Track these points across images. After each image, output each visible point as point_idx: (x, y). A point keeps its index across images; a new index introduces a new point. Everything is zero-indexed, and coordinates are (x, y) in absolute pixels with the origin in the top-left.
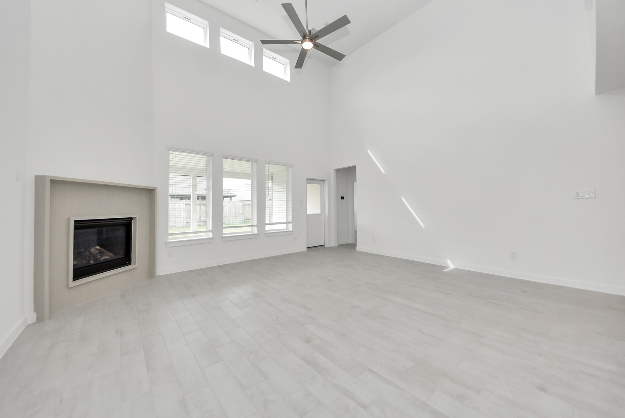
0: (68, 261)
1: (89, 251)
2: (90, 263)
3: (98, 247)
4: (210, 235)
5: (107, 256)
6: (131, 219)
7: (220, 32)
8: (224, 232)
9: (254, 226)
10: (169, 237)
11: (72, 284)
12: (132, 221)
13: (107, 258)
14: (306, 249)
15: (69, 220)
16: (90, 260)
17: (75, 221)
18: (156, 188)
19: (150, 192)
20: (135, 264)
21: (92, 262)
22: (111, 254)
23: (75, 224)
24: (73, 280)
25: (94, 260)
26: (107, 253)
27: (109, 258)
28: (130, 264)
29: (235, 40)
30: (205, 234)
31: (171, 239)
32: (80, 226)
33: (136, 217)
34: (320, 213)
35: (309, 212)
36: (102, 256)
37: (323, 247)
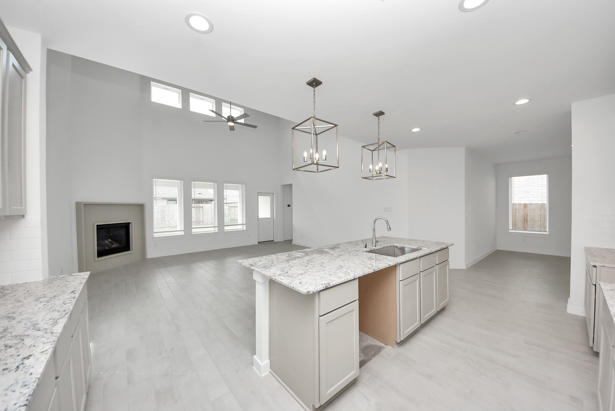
0: (94, 247)
1: (104, 242)
2: (106, 249)
3: (110, 240)
4: (183, 233)
5: (115, 245)
6: (129, 223)
7: (189, 94)
8: (193, 231)
9: (216, 227)
10: (155, 234)
11: (97, 259)
12: (130, 224)
13: (115, 247)
14: (257, 243)
15: (94, 225)
16: (106, 247)
17: (97, 225)
18: (144, 204)
19: (141, 207)
20: (132, 250)
21: (107, 248)
22: (118, 244)
23: (97, 227)
24: (98, 257)
25: (108, 247)
26: (115, 243)
27: (116, 246)
28: (129, 250)
29: (201, 99)
30: (180, 232)
31: (156, 235)
32: (100, 228)
33: (132, 222)
34: (270, 217)
35: (261, 216)
36: (112, 245)
37: (273, 241)
